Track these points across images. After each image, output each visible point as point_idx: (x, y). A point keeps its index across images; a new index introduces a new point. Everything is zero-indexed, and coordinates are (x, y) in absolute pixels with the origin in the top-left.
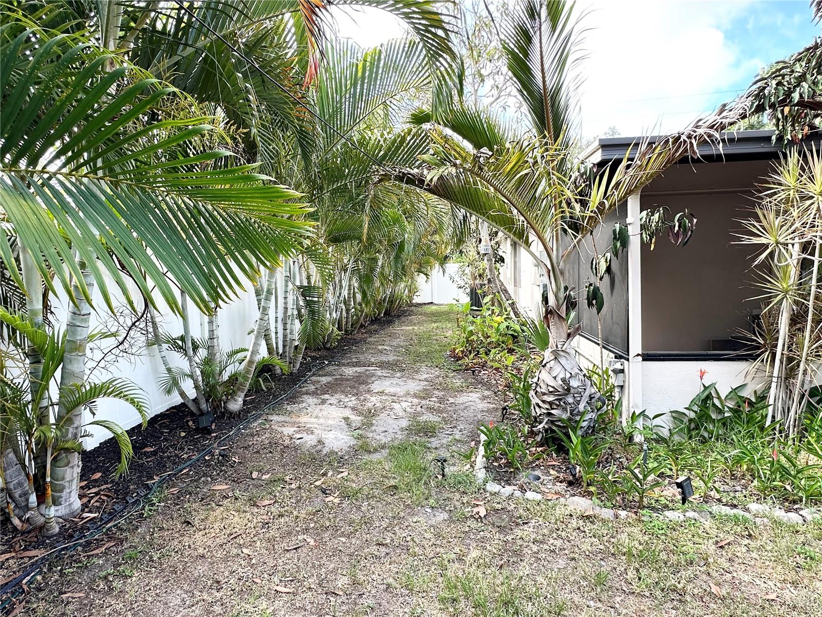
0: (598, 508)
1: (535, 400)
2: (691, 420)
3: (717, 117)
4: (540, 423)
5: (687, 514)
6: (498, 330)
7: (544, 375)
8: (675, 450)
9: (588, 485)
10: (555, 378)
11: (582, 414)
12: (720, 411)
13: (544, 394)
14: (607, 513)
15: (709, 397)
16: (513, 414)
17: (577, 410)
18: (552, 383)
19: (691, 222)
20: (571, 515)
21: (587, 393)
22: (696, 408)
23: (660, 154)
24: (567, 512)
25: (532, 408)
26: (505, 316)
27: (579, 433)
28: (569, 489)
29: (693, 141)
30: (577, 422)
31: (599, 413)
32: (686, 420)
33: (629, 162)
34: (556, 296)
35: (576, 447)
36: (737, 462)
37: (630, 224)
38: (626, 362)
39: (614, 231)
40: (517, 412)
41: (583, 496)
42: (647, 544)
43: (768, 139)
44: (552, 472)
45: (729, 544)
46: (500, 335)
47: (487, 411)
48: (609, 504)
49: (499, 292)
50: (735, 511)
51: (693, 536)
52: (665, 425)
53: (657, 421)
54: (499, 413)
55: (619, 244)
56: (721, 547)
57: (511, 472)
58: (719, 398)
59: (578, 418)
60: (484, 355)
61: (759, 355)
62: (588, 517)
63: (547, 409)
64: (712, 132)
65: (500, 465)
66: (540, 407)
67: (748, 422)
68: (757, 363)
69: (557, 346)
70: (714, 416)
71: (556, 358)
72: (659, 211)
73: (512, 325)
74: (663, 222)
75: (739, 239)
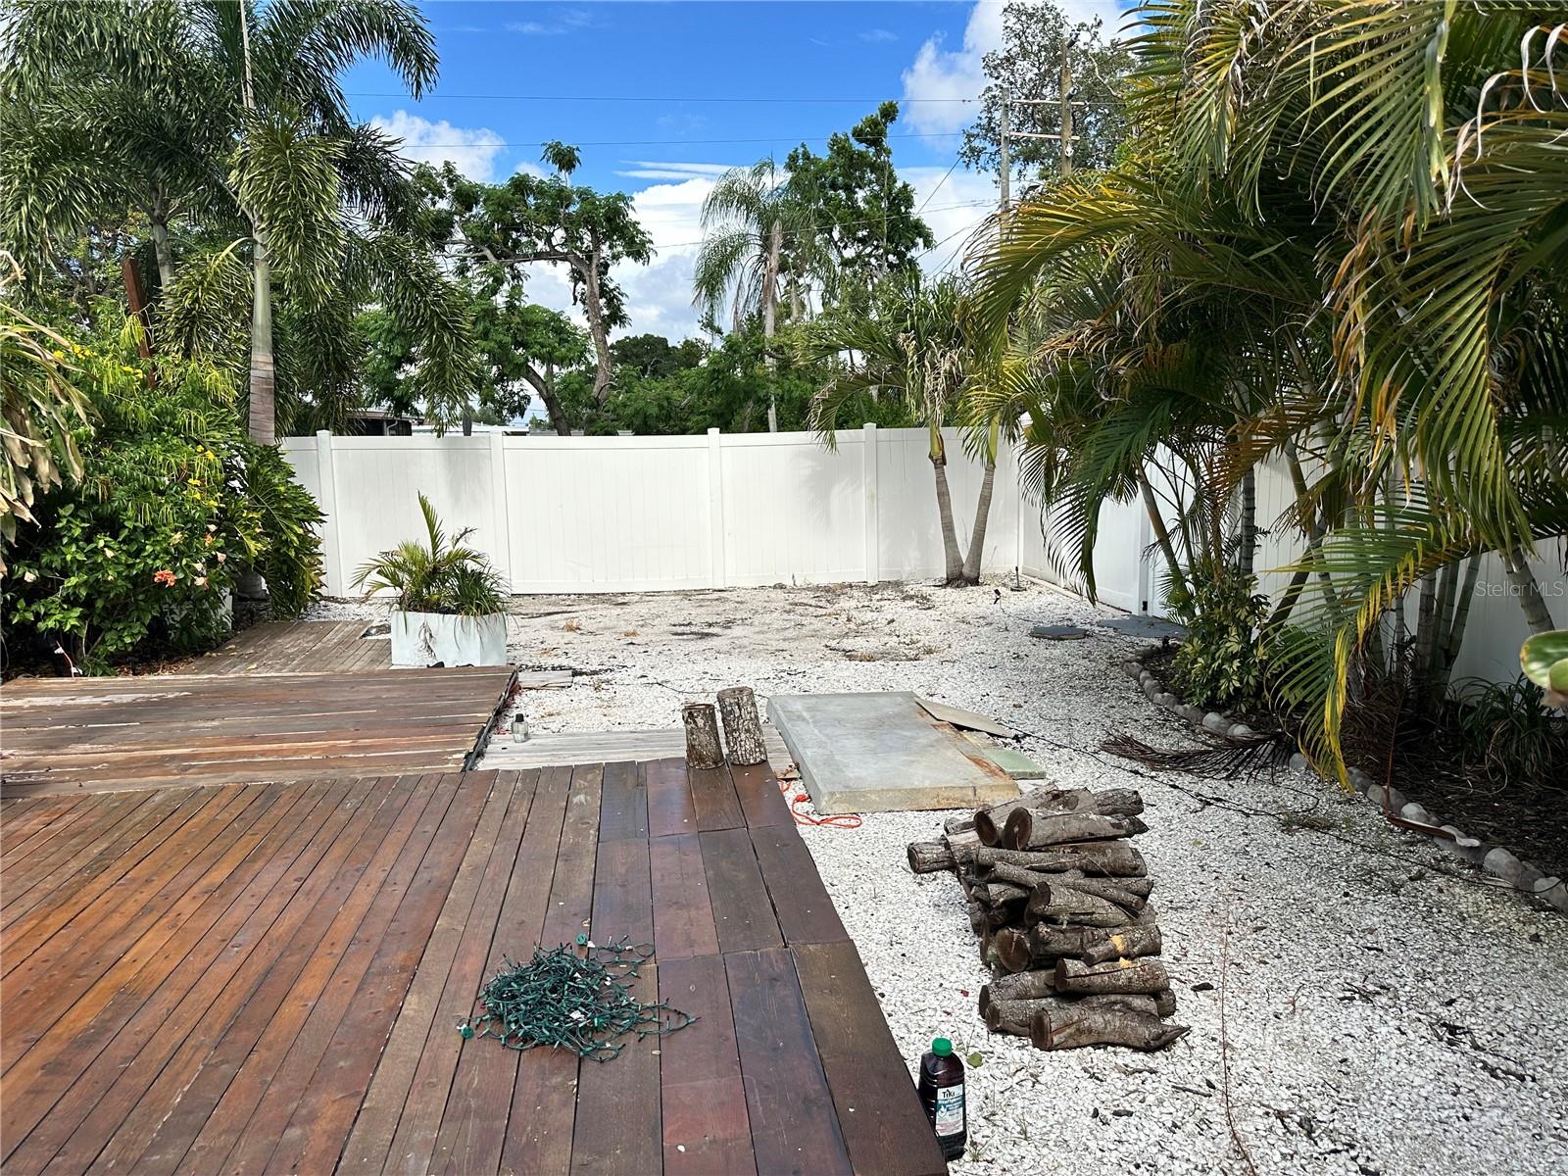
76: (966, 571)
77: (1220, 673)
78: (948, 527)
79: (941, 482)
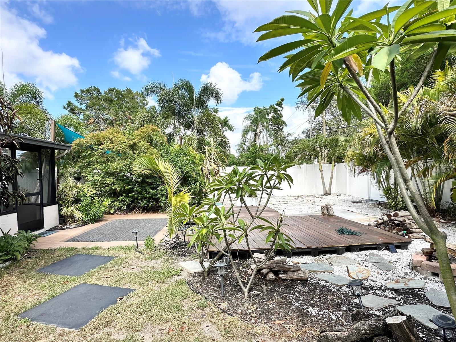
76: (328, 192)
77: (398, 204)
78: (324, 184)
79: (322, 175)
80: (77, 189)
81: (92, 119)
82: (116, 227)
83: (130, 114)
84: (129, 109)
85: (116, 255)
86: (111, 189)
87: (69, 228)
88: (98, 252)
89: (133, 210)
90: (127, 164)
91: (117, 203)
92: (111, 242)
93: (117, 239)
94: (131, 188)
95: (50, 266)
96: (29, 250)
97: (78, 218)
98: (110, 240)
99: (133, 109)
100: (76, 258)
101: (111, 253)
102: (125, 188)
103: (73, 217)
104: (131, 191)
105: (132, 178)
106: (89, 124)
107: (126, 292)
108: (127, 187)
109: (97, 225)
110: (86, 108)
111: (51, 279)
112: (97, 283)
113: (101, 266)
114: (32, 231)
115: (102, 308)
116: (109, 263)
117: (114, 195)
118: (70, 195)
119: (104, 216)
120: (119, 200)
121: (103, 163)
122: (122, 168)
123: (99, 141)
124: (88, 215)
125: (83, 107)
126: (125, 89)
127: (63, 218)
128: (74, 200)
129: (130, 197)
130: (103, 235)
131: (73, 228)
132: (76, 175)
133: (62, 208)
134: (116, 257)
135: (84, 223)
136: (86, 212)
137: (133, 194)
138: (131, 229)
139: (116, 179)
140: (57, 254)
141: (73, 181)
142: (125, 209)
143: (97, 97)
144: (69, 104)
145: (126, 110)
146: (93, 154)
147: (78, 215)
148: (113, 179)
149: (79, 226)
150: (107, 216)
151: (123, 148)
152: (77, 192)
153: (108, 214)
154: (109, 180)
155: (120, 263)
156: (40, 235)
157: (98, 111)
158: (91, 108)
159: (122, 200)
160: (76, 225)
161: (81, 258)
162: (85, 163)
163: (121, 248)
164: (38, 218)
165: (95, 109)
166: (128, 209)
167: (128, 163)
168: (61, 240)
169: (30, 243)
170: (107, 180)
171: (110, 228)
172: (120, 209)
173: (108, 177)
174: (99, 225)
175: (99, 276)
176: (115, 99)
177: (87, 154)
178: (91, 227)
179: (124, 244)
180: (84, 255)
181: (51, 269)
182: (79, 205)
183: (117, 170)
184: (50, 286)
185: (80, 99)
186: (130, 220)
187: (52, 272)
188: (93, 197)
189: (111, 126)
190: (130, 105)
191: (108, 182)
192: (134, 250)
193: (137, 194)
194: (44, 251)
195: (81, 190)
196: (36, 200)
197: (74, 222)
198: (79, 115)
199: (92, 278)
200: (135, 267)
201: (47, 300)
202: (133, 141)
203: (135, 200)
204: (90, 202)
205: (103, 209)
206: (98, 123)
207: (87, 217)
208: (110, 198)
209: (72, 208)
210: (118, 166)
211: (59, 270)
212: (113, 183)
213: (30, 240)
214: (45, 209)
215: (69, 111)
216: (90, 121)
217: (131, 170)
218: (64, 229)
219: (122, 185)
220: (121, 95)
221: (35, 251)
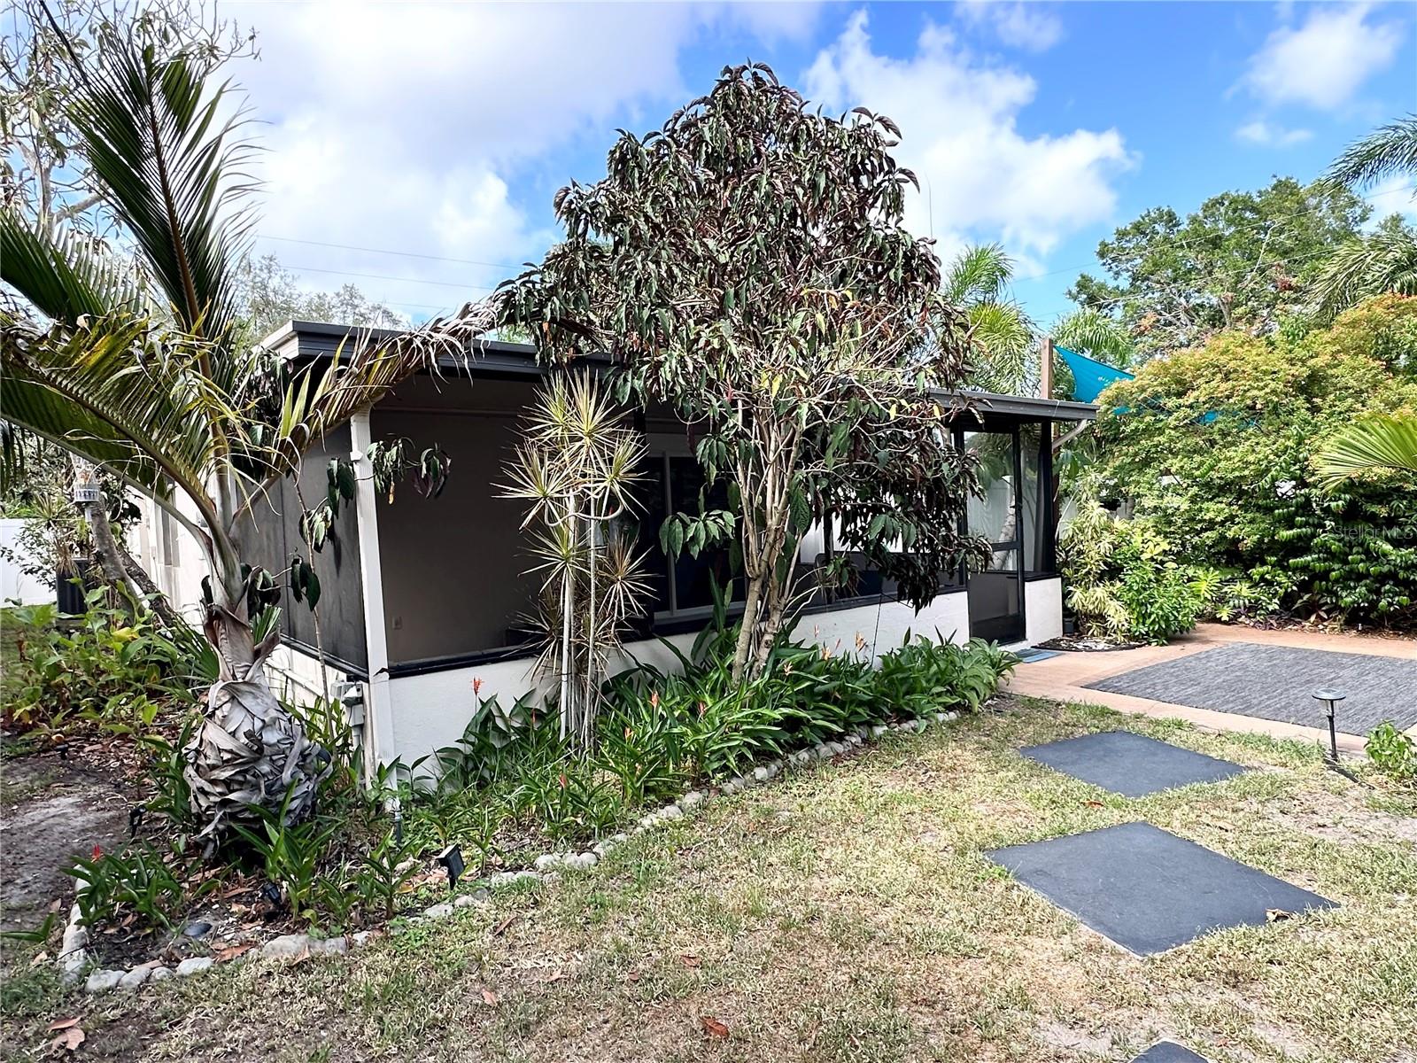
0: (318, 944)
1: (196, 782)
2: (467, 758)
3: (458, 321)
4: (209, 822)
5: (458, 902)
6: (123, 655)
7: (213, 734)
8: (444, 810)
9: (302, 908)
10: (233, 734)
11: (286, 788)
12: (504, 735)
13: (213, 767)
14: (334, 946)
15: (489, 717)
16: (158, 819)
17: (279, 783)
18: (227, 744)
19: (443, 462)
20: (270, 974)
21: (297, 749)
22: (472, 739)
23: (385, 362)
24: (263, 971)
25: (191, 798)
26: (139, 627)
27: (285, 822)
28: (267, 928)
29: (431, 349)
30: (280, 804)
31: (321, 778)
32: (460, 760)
33: (342, 367)
34: (226, 587)
35: (276, 849)
36: (524, 805)
37: (356, 461)
38: (365, 685)
39: (330, 472)
40: (164, 815)
41: (294, 932)
42: (398, 971)
43: (531, 357)
44: (235, 908)
45: (509, 926)
46: (130, 665)
47: (96, 828)
48: (336, 930)
49: (123, 579)
50: (520, 874)
51: (464, 932)
52: (430, 774)
53: (418, 771)
54: (125, 826)
55: (338, 493)
56: (501, 933)
57: (148, 935)
58: (502, 716)
59: (280, 797)
60: (90, 713)
61: (544, 647)
62: (300, 966)
63: (221, 794)
64: (453, 339)
65: (122, 930)
66: (206, 794)
67: (538, 743)
68: (543, 659)
69: (234, 676)
70: (498, 745)
71: (233, 698)
72: (396, 444)
73: (158, 642)
74: (403, 462)
75: (500, 491)
80: (1113, 537)
81: (1150, 314)
82: (1244, 668)
83: (1288, 272)
84: (1285, 253)
85: (1248, 763)
86: (1222, 537)
87: (1091, 650)
88: (1184, 738)
89: (1307, 618)
90: (1287, 447)
91: (1244, 589)
92: (1229, 715)
93: (1248, 707)
94: (1299, 537)
95: (1048, 746)
96: (997, 693)
97: (1115, 623)
98: (1225, 708)
99: (1302, 251)
100: (1119, 743)
101: (1231, 752)
102: (1273, 535)
103: (1101, 617)
104: (1299, 546)
105: (1308, 498)
106: (1142, 334)
107: (1299, 902)
108: (1285, 534)
109: (1173, 652)
110: (1132, 285)
111: (1053, 783)
112: (1185, 833)
113: (1197, 786)
114: (1002, 643)
115: (1213, 922)
116: (1225, 783)
117: (1232, 557)
118: (1092, 553)
119: (1198, 625)
120: (1250, 578)
121: (1195, 452)
122: (1265, 463)
123: (1179, 382)
124: (1145, 616)
125: (1124, 282)
126: (1267, 184)
127: (1074, 619)
128: (1103, 567)
129: (1295, 569)
130: (1198, 688)
131: (1103, 650)
132: (1104, 493)
133: (1071, 588)
134: (1250, 769)
135: (1136, 640)
136: (1139, 607)
137: (1309, 558)
138: (1302, 685)
139: (1241, 507)
140: (1064, 717)
141: (1102, 510)
142: (1274, 612)
143: (1166, 239)
144: (1084, 284)
145: (1270, 259)
146: (1160, 425)
147: (1118, 615)
148: (1230, 504)
149: (1117, 647)
150: (1205, 626)
151: (1267, 390)
152: (1112, 543)
153: (1209, 621)
154: (1214, 510)
155: (1268, 794)
156: (1021, 656)
157: (1169, 284)
158: (1148, 279)
159: (1262, 579)
160: (1110, 642)
161: (1130, 743)
162: (1136, 454)
163: (1267, 741)
164: (1012, 611)
165: (1159, 282)
166: (1288, 609)
167: (1290, 443)
168: (1074, 679)
169: (998, 674)
170: (1208, 510)
171: (1221, 668)
172: (1253, 608)
173: (1211, 500)
174: (1183, 654)
175: (1193, 816)
176: (1227, 233)
177: (1141, 426)
178: (1154, 654)
179: (1281, 731)
180: (1138, 736)
181: (1050, 755)
182: (1118, 584)
183: (1246, 472)
184: (1053, 802)
185: (1114, 260)
186: (1296, 651)
187: (1057, 765)
188: (1162, 563)
189: (1214, 326)
190: (1288, 238)
191: (1211, 515)
192: (1320, 763)
193: (1325, 560)
194: (1032, 703)
195: (1125, 539)
196: (1004, 562)
197: (1105, 634)
198: (1111, 310)
199: (1169, 814)
200: (1328, 822)
201: (1049, 838)
202: (1311, 363)
203: (1312, 580)
204: (1152, 577)
205: (1195, 605)
206: (1170, 324)
207: (1144, 624)
208: (1216, 569)
209: (1100, 592)
210: (1251, 458)
211: (1073, 763)
212: (1231, 518)
213: (998, 666)
214: (1030, 587)
215: (1082, 303)
216: (1144, 322)
217: (1303, 470)
218: (1077, 650)
219: (1263, 525)
220: (1254, 209)
221: (1010, 697)
